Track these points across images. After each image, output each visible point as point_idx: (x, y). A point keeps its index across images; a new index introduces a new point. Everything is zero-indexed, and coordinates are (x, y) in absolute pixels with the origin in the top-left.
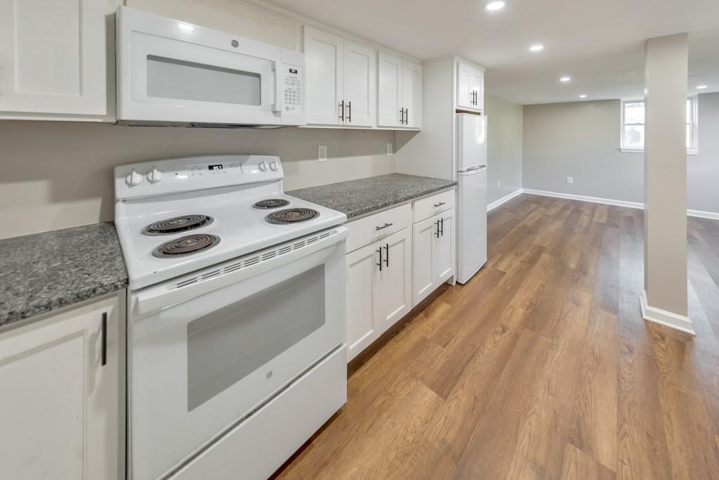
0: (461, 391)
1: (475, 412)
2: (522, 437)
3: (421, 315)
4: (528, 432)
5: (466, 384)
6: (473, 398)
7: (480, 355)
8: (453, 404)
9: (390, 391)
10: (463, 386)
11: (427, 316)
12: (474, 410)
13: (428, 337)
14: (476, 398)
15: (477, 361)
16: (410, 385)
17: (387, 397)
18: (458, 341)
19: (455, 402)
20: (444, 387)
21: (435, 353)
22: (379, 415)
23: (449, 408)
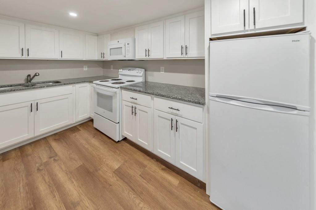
0: (115, 179)
1: (105, 183)
2: (89, 202)
3: (164, 167)
4: (89, 207)
5: (118, 182)
6: (111, 184)
7: (134, 196)
8: (111, 175)
9: (121, 154)
10: (118, 180)
11: (163, 169)
12: (106, 183)
13: (146, 168)
14: (111, 185)
15: (130, 192)
16: (122, 160)
17: (119, 154)
18: (144, 184)
19: (112, 176)
20: (119, 173)
21: (137, 171)
22: (113, 152)
23: (110, 173)
